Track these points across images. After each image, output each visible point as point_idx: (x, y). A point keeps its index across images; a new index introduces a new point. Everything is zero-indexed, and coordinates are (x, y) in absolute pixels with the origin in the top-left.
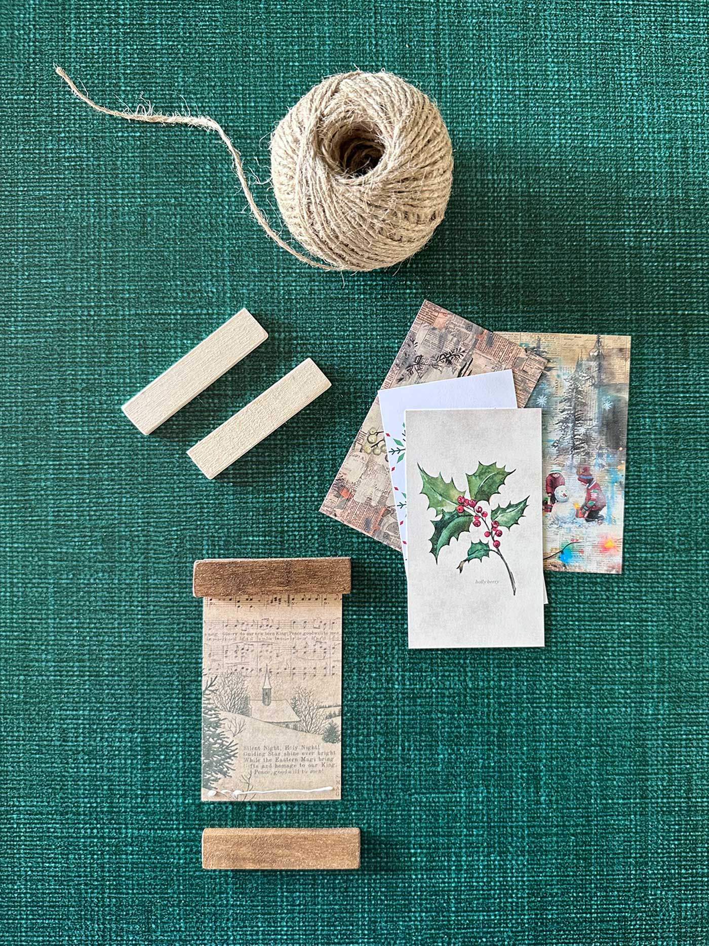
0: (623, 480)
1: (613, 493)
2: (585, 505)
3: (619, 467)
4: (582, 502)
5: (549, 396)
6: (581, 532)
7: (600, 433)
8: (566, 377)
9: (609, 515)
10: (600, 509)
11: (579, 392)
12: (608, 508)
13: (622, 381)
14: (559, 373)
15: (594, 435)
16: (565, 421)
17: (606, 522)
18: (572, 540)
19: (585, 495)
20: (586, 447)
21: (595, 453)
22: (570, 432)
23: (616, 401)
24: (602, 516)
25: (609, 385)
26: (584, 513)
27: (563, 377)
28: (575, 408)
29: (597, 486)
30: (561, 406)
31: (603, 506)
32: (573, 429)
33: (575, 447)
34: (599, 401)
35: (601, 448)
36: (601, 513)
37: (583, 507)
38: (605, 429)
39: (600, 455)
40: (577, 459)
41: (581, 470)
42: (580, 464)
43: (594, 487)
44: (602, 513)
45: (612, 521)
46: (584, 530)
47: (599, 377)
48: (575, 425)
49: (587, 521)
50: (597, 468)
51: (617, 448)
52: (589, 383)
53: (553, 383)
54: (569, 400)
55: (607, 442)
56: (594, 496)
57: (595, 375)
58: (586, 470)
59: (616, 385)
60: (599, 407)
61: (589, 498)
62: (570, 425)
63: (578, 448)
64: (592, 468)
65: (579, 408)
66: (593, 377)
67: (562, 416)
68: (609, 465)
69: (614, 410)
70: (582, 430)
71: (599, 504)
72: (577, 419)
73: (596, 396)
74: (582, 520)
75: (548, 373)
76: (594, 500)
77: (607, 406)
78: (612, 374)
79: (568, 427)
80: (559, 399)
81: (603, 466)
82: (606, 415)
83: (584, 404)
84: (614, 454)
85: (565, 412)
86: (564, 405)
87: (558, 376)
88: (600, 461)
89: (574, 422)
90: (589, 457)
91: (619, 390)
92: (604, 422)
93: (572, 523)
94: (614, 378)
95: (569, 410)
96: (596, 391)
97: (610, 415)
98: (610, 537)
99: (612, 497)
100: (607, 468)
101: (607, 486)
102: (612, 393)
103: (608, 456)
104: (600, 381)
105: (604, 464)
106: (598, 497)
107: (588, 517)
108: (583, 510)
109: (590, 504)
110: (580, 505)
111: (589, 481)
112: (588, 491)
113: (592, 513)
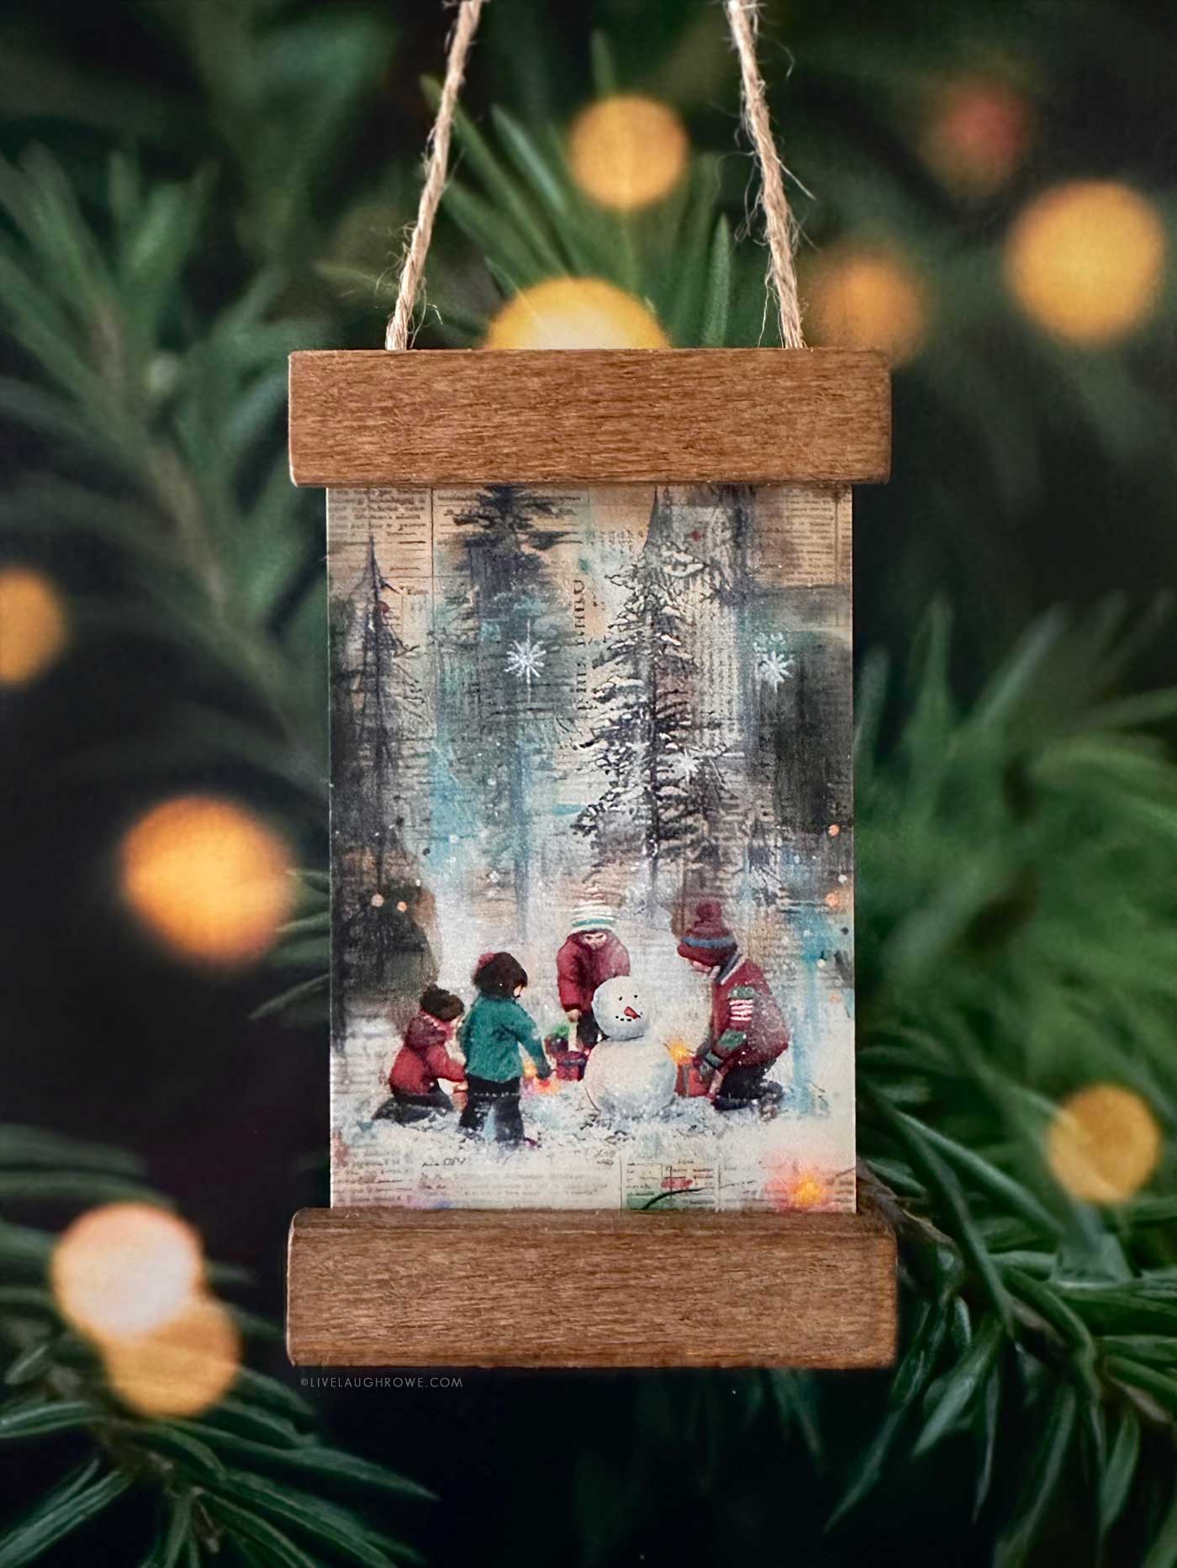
0: (847, 947)
1: (811, 1001)
2: (710, 1046)
3: (831, 900)
4: (695, 1035)
5: (554, 643)
6: (700, 1150)
7: (754, 771)
8: (612, 568)
9: (801, 1080)
10: (767, 1061)
11: (664, 623)
12: (797, 1055)
13: (827, 577)
14: (588, 553)
15: (734, 782)
16: (620, 731)
17: (789, 1111)
18: (668, 1181)
19: (704, 1009)
20: (704, 826)
21: (737, 848)
22: (638, 777)
23: (805, 655)
24: (775, 1088)
25: (773, 595)
26: (707, 1080)
27: (598, 567)
28: (652, 684)
29: (751, 976)
30: (598, 679)
31: (779, 1050)
32: (651, 764)
33: (659, 831)
34: (745, 654)
35: (758, 830)
36: (771, 1075)
37: (699, 1058)
38: (771, 759)
39: (758, 857)
40: (672, 876)
41: (690, 917)
42: (685, 892)
43: (742, 978)
44: (779, 1073)
45: (813, 1104)
46: (708, 1142)
47: (738, 564)
48: (655, 748)
49: (720, 1106)
50: (748, 906)
51: (817, 825)
52: (700, 588)
53: (566, 595)
54: (629, 653)
55: (778, 805)
56: (742, 1011)
57: (723, 555)
58: (708, 914)
59: (803, 591)
60: (745, 674)
61: (722, 1020)
62: (639, 747)
63: (674, 834)
64: (730, 906)
65: (669, 682)
66: (714, 565)
67: (613, 711)
68: (793, 893)
69: (802, 686)
70: (685, 766)
71: (763, 1042)
72: (665, 724)
73: (730, 635)
74: (700, 1107)
75: (545, 556)
76: (741, 1027)
77: (775, 671)
78: (787, 550)
79: (629, 754)
80: (589, 653)
81: (770, 899)
82: (771, 705)
83: (687, 669)
84: (811, 851)
85: (619, 701)
86: (616, 674)
87: (584, 566)
88: (757, 878)
89: (651, 735)
90: (717, 866)
91: (816, 611)
92: (767, 732)
93: (666, 1117)
94: (793, 565)
95: (633, 689)
96: (730, 616)
97: (788, 707)
98: (804, 1164)
99: (810, 1014)
100: (784, 903)
101: (791, 973)
102: (791, 622)
103: (787, 860)
104: (745, 579)
105: (774, 888)
106: (755, 1015)
107: (723, 1091)
108: (705, 1068)
109: (728, 1041)
110: (693, 1049)
111: (722, 957)
112: (720, 996)
113: (736, 1076)
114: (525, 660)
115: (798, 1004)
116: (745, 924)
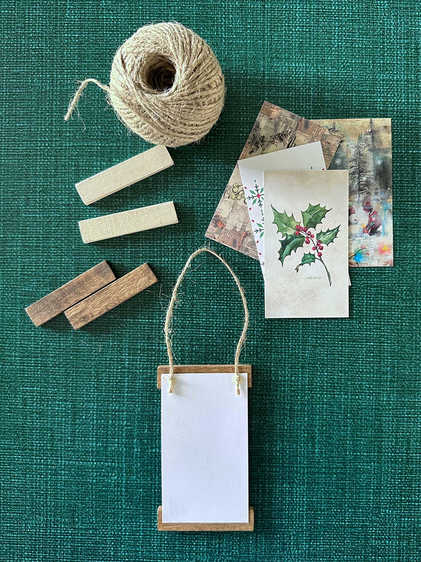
0: (391, 208)
1: (385, 217)
2: (369, 225)
3: (388, 200)
4: (366, 223)
5: (343, 159)
7: (376, 179)
8: (352, 146)
9: (384, 230)
10: (378, 227)
11: (361, 155)
13: (388, 147)
14: (348, 143)
15: (372, 181)
16: (354, 173)
17: (382, 235)
18: (361, 247)
19: (368, 219)
20: (368, 189)
21: (373, 192)
22: (357, 180)
23: (384, 159)
24: (379, 231)
25: (379, 150)
26: (368, 230)
27: (350, 146)
28: (359, 165)
29: (375, 213)
30: (350, 164)
31: (380, 225)
32: (359, 178)
33: (360, 190)
34: (374, 160)
35: (376, 189)
36: (378, 230)
37: (367, 226)
38: (378, 177)
39: (376, 193)
40: (362, 197)
41: (365, 204)
42: (364, 200)
43: (373, 214)
44: (380, 229)
45: (385, 234)
46: (368, 241)
47: (373, 145)
48: (359, 176)
49: (370, 235)
50: (375, 202)
51: (386, 188)
52: (367, 149)
53: (345, 150)
54: (355, 160)
55: (380, 185)
56: (374, 219)
57: (370, 143)
58: (368, 203)
59: (384, 149)
60: (374, 163)
61: (370, 221)
62: (357, 176)
63: (363, 190)
64: (372, 202)
65: (362, 165)
66: (369, 145)
67: (352, 170)
68: (382, 199)
69: (384, 165)
70: (364, 179)
71: (377, 224)
72: (361, 172)
73: (372, 157)
74: (367, 235)
75: (341, 144)
76: (374, 222)
77: (379, 162)
78: (381, 142)
79: (355, 177)
80: (349, 160)
81: (379, 200)
82: (378, 168)
83: (365, 162)
84: (385, 192)
85: (353, 168)
86: (353, 164)
87: (348, 146)
88: (376, 197)
89: (359, 173)
90: (370, 195)
91: (386, 153)
92: (378, 172)
93: (361, 237)
94: (382, 145)
95: (356, 166)
96: (372, 153)
97: (381, 168)
98: (384, 244)
99: (385, 219)
100: (381, 201)
101: (382, 213)
102: (382, 154)
103: (381, 194)
104: (374, 147)
105: (379, 199)
106: (376, 220)
107: (371, 232)
108: (368, 228)
109: (371, 224)
110: (366, 225)
111: (370, 210)
112: (370, 216)
113: (373, 230)
114: (338, 161)
115: (383, 218)
116: (374, 204)
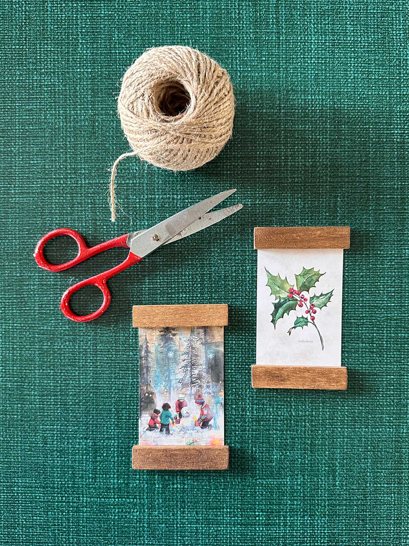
0: (223, 402)
1: (217, 410)
2: (200, 418)
3: (220, 394)
4: (198, 416)
5: (175, 351)
6: (198, 435)
7: (208, 373)
8: (185, 339)
9: (215, 423)
10: (209, 420)
11: (193, 348)
13: (220, 340)
14: (181, 336)
15: (204, 374)
16: (186, 366)
17: (213, 429)
18: (193, 440)
19: (200, 412)
20: (199, 382)
21: (205, 385)
22: (189, 373)
23: (216, 353)
24: (211, 425)
25: (211, 343)
26: (200, 424)
27: (182, 339)
28: (191, 358)
29: (207, 406)
30: (183, 357)
31: (212, 419)
32: (191, 372)
33: (192, 383)
34: (206, 353)
35: (208, 382)
36: (210, 423)
37: (199, 420)
38: (210, 370)
39: (208, 387)
40: (194, 390)
41: (197, 397)
43: (205, 407)
44: (211, 422)
45: (217, 427)
46: (200, 434)
47: (205, 338)
48: (192, 369)
49: (202, 428)
50: (206, 395)
51: (218, 382)
52: (199, 342)
53: (177, 344)
54: (188, 353)
55: (212, 378)
56: (205, 412)
57: (203, 337)
58: (199, 396)
59: (216, 343)
60: (206, 357)
61: (202, 414)
62: (189, 369)
63: (195, 383)
64: (203, 395)
65: (194, 358)
66: (202, 339)
67: (183, 364)
68: (214, 393)
69: (215, 359)
70: (196, 372)
71: (209, 417)
72: (193, 365)
73: (204, 350)
74: (199, 428)
75: (174, 337)
76: (205, 415)
77: (211, 356)
78: (213, 336)
79: (187, 370)
80: (181, 353)
81: (210, 394)
82: (210, 361)
83: (197, 356)
84: (217, 386)
85: (186, 361)
86: (185, 357)
87: (180, 339)
88: (208, 390)
89: (191, 367)
90: (201, 388)
91: (218, 346)
92: (210, 366)
94: (214, 339)
95: (188, 359)
96: (204, 347)
97: (213, 362)
98: (216, 437)
99: (217, 413)
100: (212, 394)
101: (213, 406)
102: (213, 348)
103: (213, 387)
104: (206, 341)
105: (211, 392)
106: (208, 413)
107: (202, 425)
108: (199, 422)
109: (203, 417)
110: (197, 419)
111: (202, 403)
112: (202, 410)
113: (205, 423)
114: (171, 355)
115: (215, 411)
116: (206, 398)
